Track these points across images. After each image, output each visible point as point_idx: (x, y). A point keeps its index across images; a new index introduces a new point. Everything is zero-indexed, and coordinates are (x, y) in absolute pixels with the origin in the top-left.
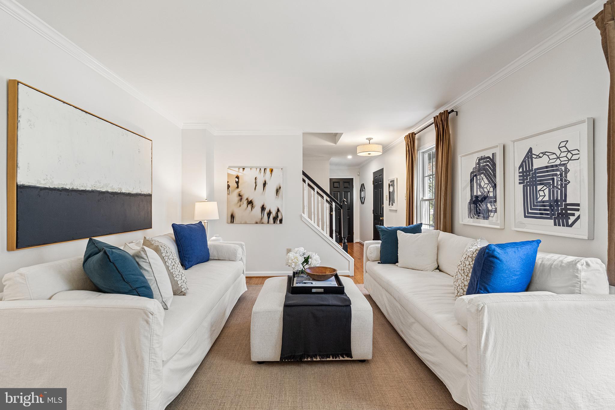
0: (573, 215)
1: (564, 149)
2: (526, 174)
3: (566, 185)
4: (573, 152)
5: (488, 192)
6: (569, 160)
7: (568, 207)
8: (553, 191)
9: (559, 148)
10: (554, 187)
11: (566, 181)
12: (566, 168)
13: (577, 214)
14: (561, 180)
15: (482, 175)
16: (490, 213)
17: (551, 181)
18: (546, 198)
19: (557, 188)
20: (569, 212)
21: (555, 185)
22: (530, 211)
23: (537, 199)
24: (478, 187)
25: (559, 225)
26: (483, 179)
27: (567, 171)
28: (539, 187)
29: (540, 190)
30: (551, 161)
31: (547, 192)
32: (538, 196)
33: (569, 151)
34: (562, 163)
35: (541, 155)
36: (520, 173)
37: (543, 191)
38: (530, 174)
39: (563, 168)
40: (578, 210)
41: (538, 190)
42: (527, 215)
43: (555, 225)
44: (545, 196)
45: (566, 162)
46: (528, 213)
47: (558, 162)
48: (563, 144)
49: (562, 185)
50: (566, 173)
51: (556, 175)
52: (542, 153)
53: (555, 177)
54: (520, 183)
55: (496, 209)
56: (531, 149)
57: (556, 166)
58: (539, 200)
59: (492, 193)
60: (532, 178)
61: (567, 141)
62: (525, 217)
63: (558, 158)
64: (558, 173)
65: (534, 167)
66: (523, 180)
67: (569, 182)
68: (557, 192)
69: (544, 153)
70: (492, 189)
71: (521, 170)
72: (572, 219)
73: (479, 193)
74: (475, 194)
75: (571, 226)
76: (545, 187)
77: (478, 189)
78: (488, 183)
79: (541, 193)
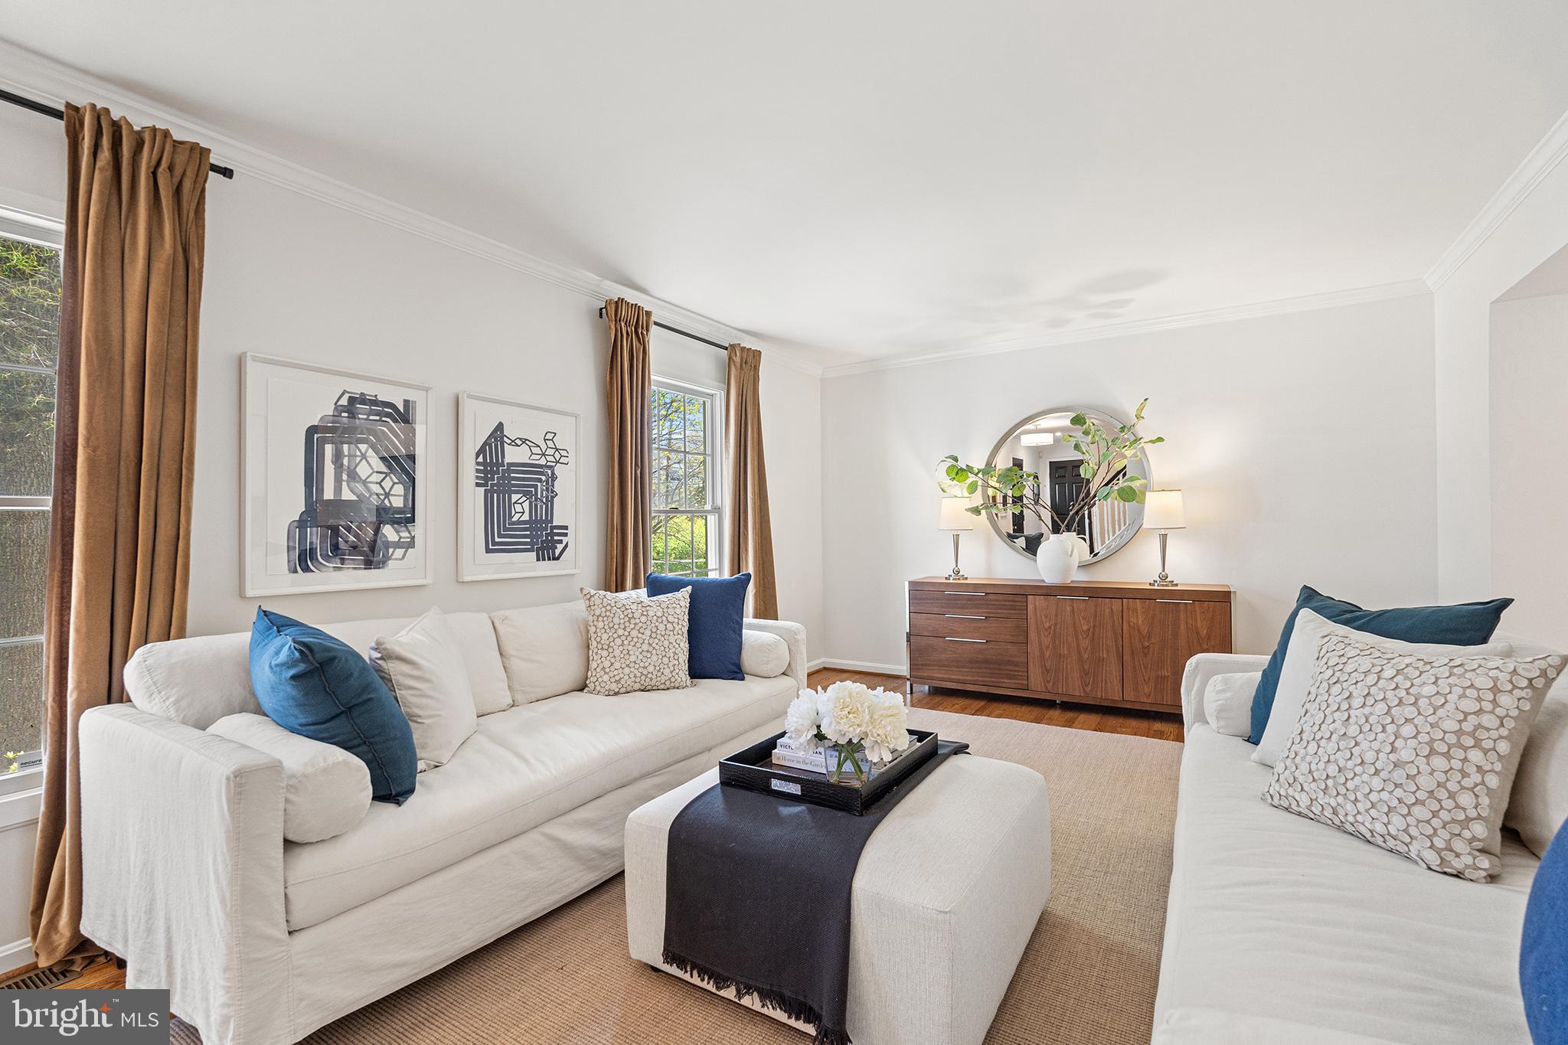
0: (561, 542)
1: (550, 444)
2: (492, 469)
3: (553, 498)
4: (563, 453)
5: (387, 495)
6: (557, 462)
7: (555, 531)
8: (536, 506)
9: (545, 440)
10: (536, 500)
11: (553, 492)
12: (553, 473)
13: (565, 539)
14: (547, 489)
15: (363, 447)
16: (391, 550)
17: (533, 489)
18: (526, 517)
19: (542, 501)
20: (556, 538)
21: (539, 497)
22: (497, 540)
23: (511, 517)
24: (345, 477)
25: (544, 560)
26: (364, 456)
27: (554, 477)
28: (515, 497)
29: (515, 503)
30: (533, 457)
31: (526, 505)
32: (513, 513)
33: (557, 450)
34: (548, 464)
35: (519, 442)
36: (478, 464)
37: (521, 504)
38: (498, 469)
39: (549, 472)
40: (566, 535)
41: (513, 501)
42: (491, 547)
43: (538, 560)
44: (523, 513)
45: (554, 464)
46: (494, 543)
47: (543, 462)
48: (550, 436)
49: (547, 498)
50: (553, 481)
51: (540, 480)
52: (520, 439)
53: (539, 484)
54: (478, 485)
55: (413, 538)
56: (500, 427)
57: (540, 466)
58: (515, 519)
59: (402, 498)
60: (503, 478)
61: (555, 434)
62: (488, 551)
63: (544, 455)
64: (544, 478)
65: (507, 460)
66: (486, 479)
67: (557, 495)
68: (541, 507)
69: (524, 441)
70: (399, 489)
71: (480, 459)
72: (560, 547)
73: (347, 495)
74: (329, 494)
75: (558, 559)
76: (524, 498)
77: (344, 484)
78: (385, 469)
79: (518, 508)
